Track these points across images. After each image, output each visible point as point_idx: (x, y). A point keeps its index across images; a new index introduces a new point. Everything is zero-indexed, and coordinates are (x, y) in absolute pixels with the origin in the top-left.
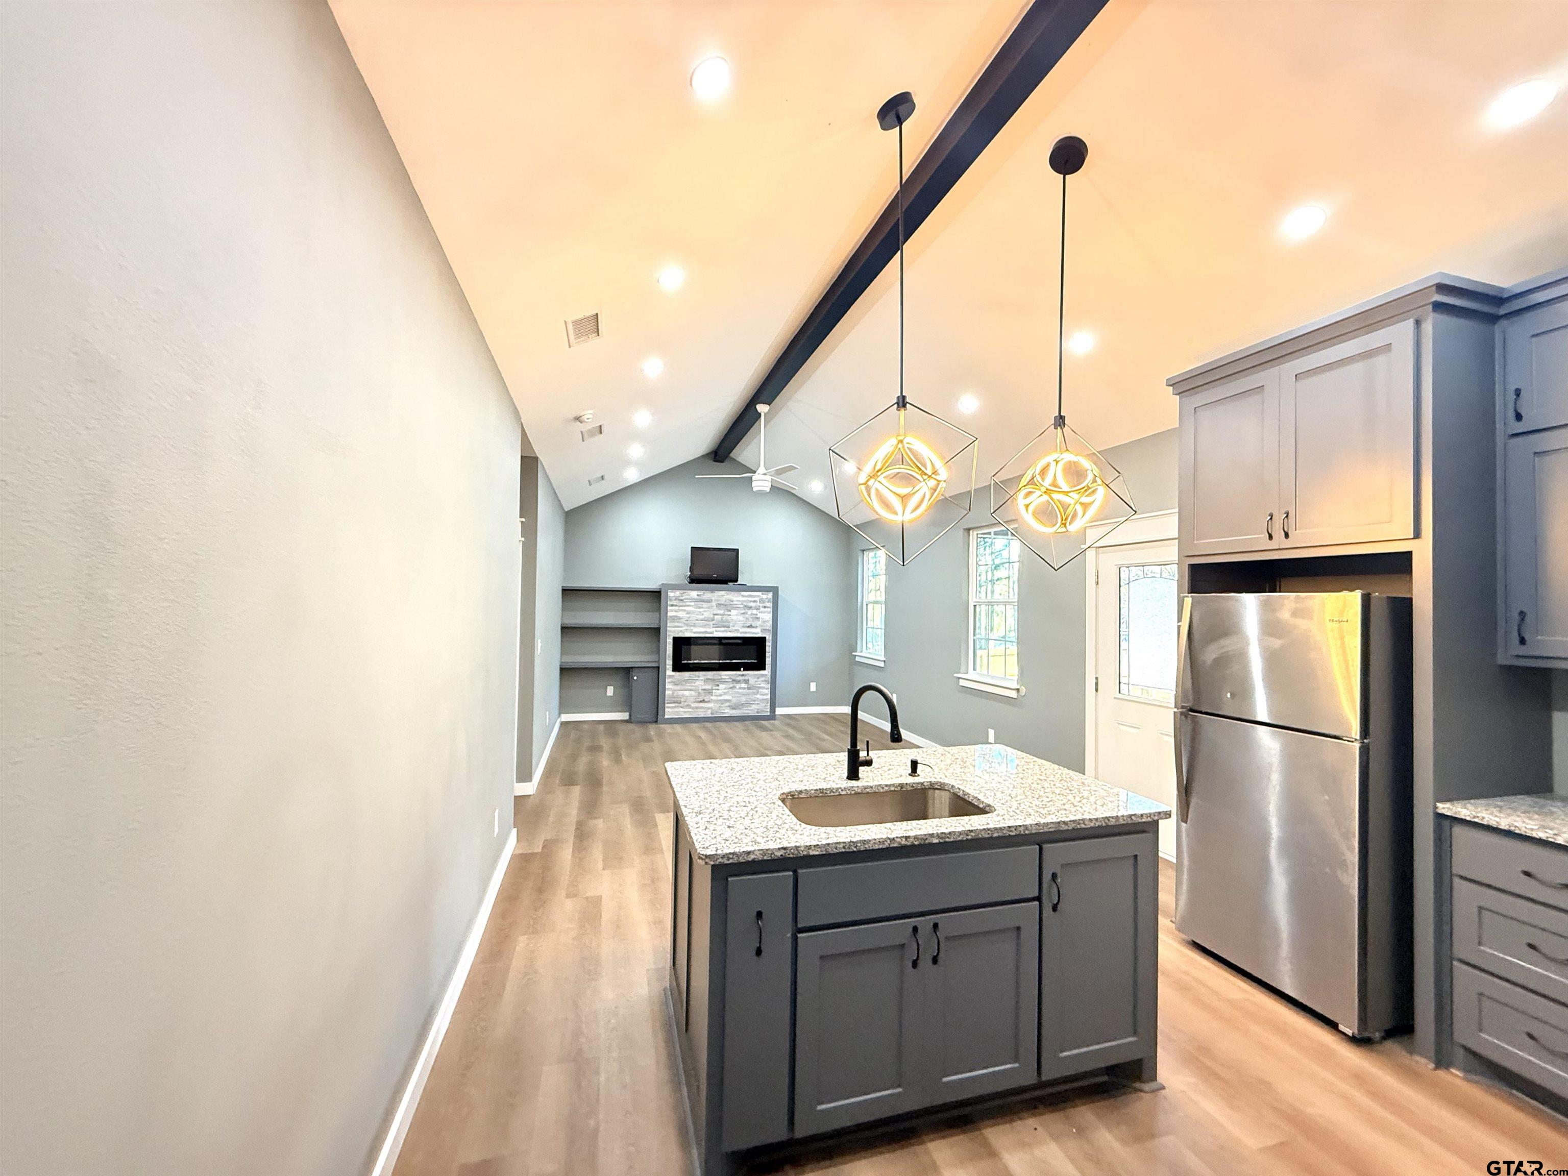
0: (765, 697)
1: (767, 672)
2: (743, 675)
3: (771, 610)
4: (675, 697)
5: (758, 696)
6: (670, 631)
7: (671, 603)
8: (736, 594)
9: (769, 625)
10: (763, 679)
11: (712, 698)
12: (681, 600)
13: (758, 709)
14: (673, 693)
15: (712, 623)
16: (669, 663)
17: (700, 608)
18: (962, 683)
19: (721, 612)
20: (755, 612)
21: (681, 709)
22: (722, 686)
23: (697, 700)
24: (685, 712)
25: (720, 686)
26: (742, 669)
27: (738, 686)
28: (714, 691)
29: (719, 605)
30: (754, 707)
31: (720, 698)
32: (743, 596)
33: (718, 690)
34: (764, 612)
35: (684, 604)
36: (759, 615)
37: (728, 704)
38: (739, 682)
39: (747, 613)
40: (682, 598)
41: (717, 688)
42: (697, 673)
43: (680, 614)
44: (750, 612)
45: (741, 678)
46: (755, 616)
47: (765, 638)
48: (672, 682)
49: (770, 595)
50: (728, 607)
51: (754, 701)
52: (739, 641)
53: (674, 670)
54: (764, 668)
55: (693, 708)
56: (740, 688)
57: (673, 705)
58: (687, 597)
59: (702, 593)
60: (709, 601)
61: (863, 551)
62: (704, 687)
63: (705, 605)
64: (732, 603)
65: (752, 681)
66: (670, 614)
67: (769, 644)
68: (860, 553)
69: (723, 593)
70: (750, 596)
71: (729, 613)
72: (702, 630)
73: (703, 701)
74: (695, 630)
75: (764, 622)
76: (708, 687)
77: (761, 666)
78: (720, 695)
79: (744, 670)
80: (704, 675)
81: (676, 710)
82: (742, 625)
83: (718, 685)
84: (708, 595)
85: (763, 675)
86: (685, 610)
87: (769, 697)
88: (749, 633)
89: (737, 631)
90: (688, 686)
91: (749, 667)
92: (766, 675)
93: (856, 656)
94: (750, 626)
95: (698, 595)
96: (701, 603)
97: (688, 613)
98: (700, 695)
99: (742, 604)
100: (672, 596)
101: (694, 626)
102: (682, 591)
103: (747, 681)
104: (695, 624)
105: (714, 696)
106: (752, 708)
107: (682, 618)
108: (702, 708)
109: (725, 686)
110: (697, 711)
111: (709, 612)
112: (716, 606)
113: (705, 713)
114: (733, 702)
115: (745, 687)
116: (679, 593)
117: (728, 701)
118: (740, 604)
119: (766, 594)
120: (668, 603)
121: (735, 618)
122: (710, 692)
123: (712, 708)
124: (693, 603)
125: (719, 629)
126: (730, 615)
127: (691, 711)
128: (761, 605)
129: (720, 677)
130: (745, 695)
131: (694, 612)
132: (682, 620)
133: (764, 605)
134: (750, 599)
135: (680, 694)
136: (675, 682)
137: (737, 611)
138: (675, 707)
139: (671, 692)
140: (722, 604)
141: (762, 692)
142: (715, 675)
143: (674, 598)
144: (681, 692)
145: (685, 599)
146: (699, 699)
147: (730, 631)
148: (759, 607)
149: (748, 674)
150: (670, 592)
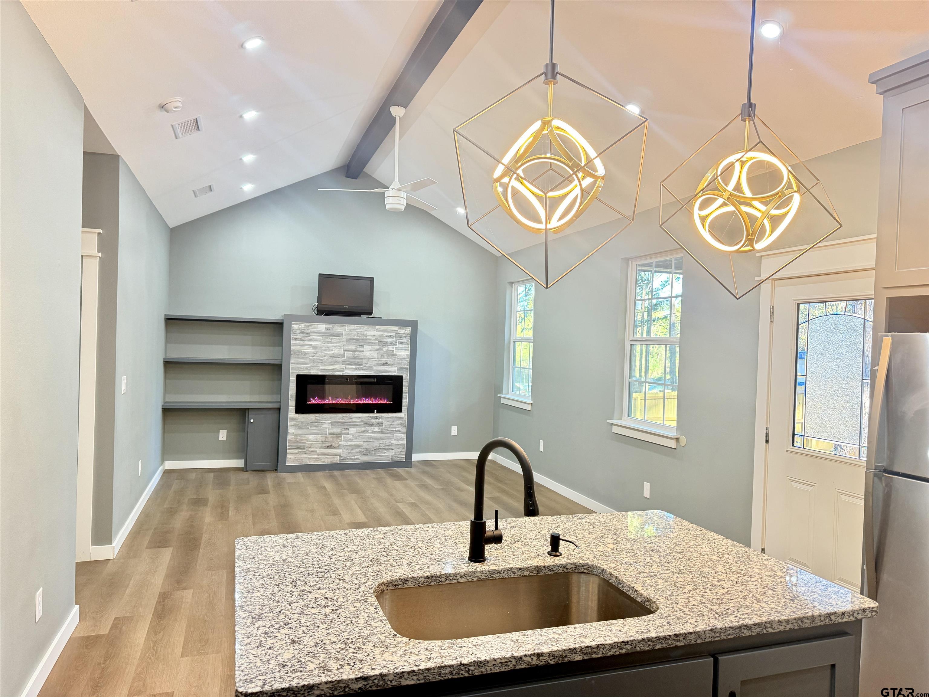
0: (401, 442)
1: (403, 415)
2: (376, 418)
3: (408, 346)
4: (297, 442)
5: (393, 441)
6: (294, 369)
7: (295, 337)
8: (370, 328)
9: (406, 363)
10: (399, 422)
11: (340, 443)
12: (307, 334)
13: (392, 455)
14: (296, 438)
15: (342, 359)
16: (292, 404)
17: (328, 342)
18: (615, 430)
19: (353, 348)
20: (391, 348)
21: (305, 456)
22: (352, 430)
23: (324, 445)
24: (309, 459)
25: (350, 429)
26: (375, 411)
27: (370, 430)
28: (343, 435)
29: (351, 340)
30: (388, 453)
31: (349, 443)
32: (378, 331)
33: (348, 434)
34: (401, 349)
35: (310, 338)
36: (396, 352)
37: (358, 450)
38: (372, 425)
39: (382, 350)
40: (307, 331)
41: (347, 432)
42: (324, 415)
43: (305, 349)
44: (385, 348)
45: (374, 421)
46: (391, 353)
47: (402, 377)
48: (294, 425)
49: (408, 330)
50: (361, 341)
51: (389, 446)
52: (372, 380)
53: (297, 412)
54: (400, 411)
55: (318, 454)
56: (373, 432)
57: (296, 451)
58: (313, 330)
59: (331, 326)
60: (339, 335)
61: (511, 283)
62: (332, 431)
63: (335, 339)
64: (365, 338)
65: (386, 425)
66: (293, 348)
67: (406, 384)
68: (508, 286)
69: (355, 326)
70: (386, 330)
71: (361, 349)
72: (331, 367)
73: (330, 447)
74: (322, 367)
75: (401, 359)
76: (336, 431)
77: (396, 407)
78: (351, 440)
79: (377, 412)
80: (331, 418)
81: (299, 456)
82: (377, 362)
83: (348, 429)
84: (338, 328)
85: (399, 418)
86: (311, 345)
87: (404, 442)
88: (384, 371)
89: (370, 368)
90: (313, 430)
91: (382, 409)
92: (403, 418)
93: (501, 397)
94: (386, 364)
95: (326, 328)
96: (331, 337)
97: (315, 348)
98: (327, 440)
99: (376, 339)
100: (297, 328)
101: (322, 363)
102: (308, 324)
103: (381, 425)
104: (322, 360)
105: (343, 440)
106: (385, 454)
107: (307, 354)
108: (329, 454)
109: (355, 429)
110: (323, 458)
111: (339, 347)
112: (347, 341)
113: (332, 459)
114: (364, 447)
115: (379, 431)
116: (305, 326)
117: (358, 446)
118: (374, 340)
119: (403, 329)
120: (292, 336)
121: (368, 354)
122: (338, 437)
123: (340, 454)
124: (321, 338)
125: (350, 366)
126: (363, 351)
127: (317, 458)
128: (398, 341)
129: (350, 420)
130: (378, 439)
131: (321, 347)
132: (307, 355)
133: (401, 341)
134: (386, 334)
135: (303, 439)
136: (298, 425)
137: (370, 347)
138: (298, 453)
139: (293, 436)
140: (353, 339)
141: (397, 436)
142: (344, 418)
143: (298, 331)
144: (305, 437)
145: (314, 332)
146: (326, 443)
147: (363, 369)
148: (395, 343)
149: (382, 417)
150: (294, 324)
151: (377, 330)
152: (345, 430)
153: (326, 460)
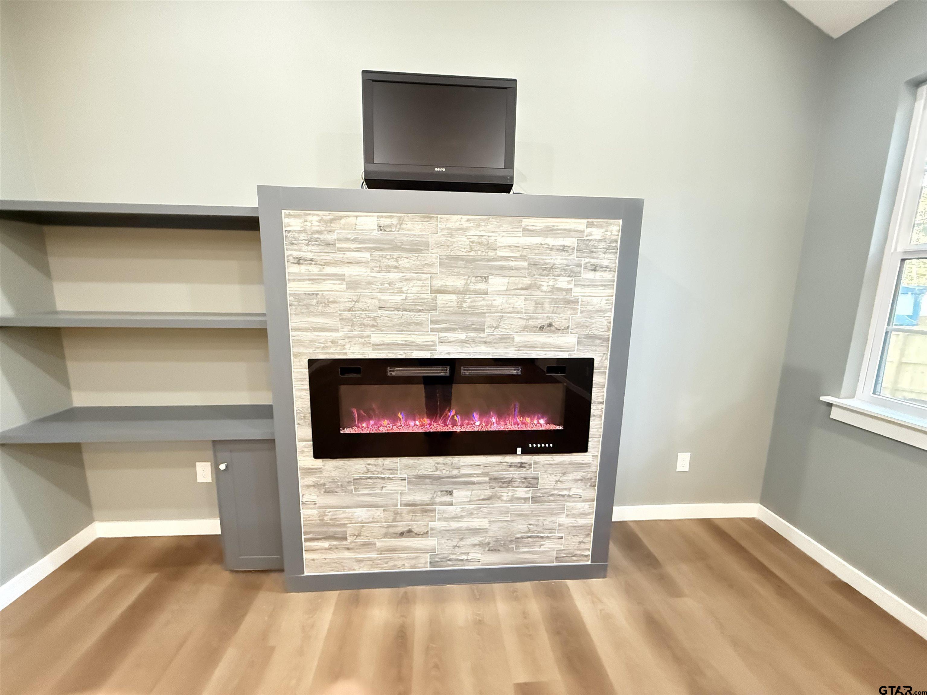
0: (582, 521)
1: (590, 457)
2: (521, 465)
3: (612, 276)
4: (326, 525)
5: (562, 518)
6: (300, 343)
7: (295, 254)
9: (604, 322)
10: (579, 475)
11: (432, 524)
12: (328, 244)
13: (559, 551)
14: (322, 516)
15: (429, 316)
16: (304, 435)
17: (388, 269)
19: (458, 283)
20: (563, 282)
21: (347, 554)
22: (461, 495)
23: (391, 530)
24: (359, 561)
25: (456, 493)
26: (519, 450)
27: (506, 494)
28: (438, 507)
29: (451, 262)
30: (548, 545)
31: (455, 525)
32: (528, 232)
33: (451, 504)
34: (593, 284)
35: (339, 256)
36: (577, 292)
37: (476, 540)
38: (508, 483)
39: (539, 287)
40: (330, 237)
41: (448, 499)
42: (389, 461)
43: (327, 289)
44: (546, 283)
45: (515, 473)
46: (561, 296)
47: (591, 361)
48: (315, 486)
49: (615, 228)
50: (479, 264)
51: (551, 530)
52: (513, 371)
53: (318, 455)
54: (584, 449)
55: (381, 551)
56: (514, 499)
57: (326, 544)
58: (344, 234)
59: (394, 221)
62: (409, 498)
63: (407, 260)
64: (491, 254)
65: (546, 481)
66: (292, 287)
67: (600, 380)
70: (551, 231)
71: (481, 286)
72: (399, 338)
73: (409, 533)
74: (376, 338)
75: (590, 314)
76: (421, 497)
77: (573, 440)
78: (456, 518)
79: (524, 453)
80: (407, 467)
81: (334, 555)
82: (523, 323)
83: (450, 493)
84: (413, 228)
85: (580, 466)
86: (341, 278)
87: (591, 520)
88: (544, 346)
90: (364, 494)
91: (537, 445)
92: (588, 465)
93: (830, 405)
94: (548, 327)
95: (381, 228)
96: (396, 254)
98: (398, 518)
99: (523, 258)
100: (298, 228)
101: (373, 326)
102: (326, 215)
103: (533, 482)
104: (374, 318)
105: (439, 519)
106: (542, 549)
107: (334, 302)
108: (404, 549)
109: (469, 493)
110: (391, 559)
111: (419, 283)
112: (441, 264)
113: (413, 562)
114: (491, 534)
115: (527, 496)
116: (319, 221)
117: (476, 531)
118: (516, 259)
119: (600, 226)
120: (287, 253)
121: (499, 301)
122: (426, 511)
123: (434, 550)
124: (367, 255)
125: (450, 336)
126: (486, 293)
127: (376, 559)
128: (584, 261)
129: (455, 472)
130: (526, 515)
131: (369, 283)
132: (332, 306)
133: (593, 261)
134: (551, 241)
135: (341, 516)
136: (324, 484)
137: (506, 280)
138: (330, 549)
139: (315, 512)
140: (457, 258)
141: (573, 508)
142: (441, 467)
143: (303, 236)
144: (344, 512)
145: (347, 240)
146: (396, 526)
147: (485, 342)
148: (576, 269)
149: (536, 463)
150: (289, 216)
151: (525, 230)
152: (442, 495)
153: (399, 563)
